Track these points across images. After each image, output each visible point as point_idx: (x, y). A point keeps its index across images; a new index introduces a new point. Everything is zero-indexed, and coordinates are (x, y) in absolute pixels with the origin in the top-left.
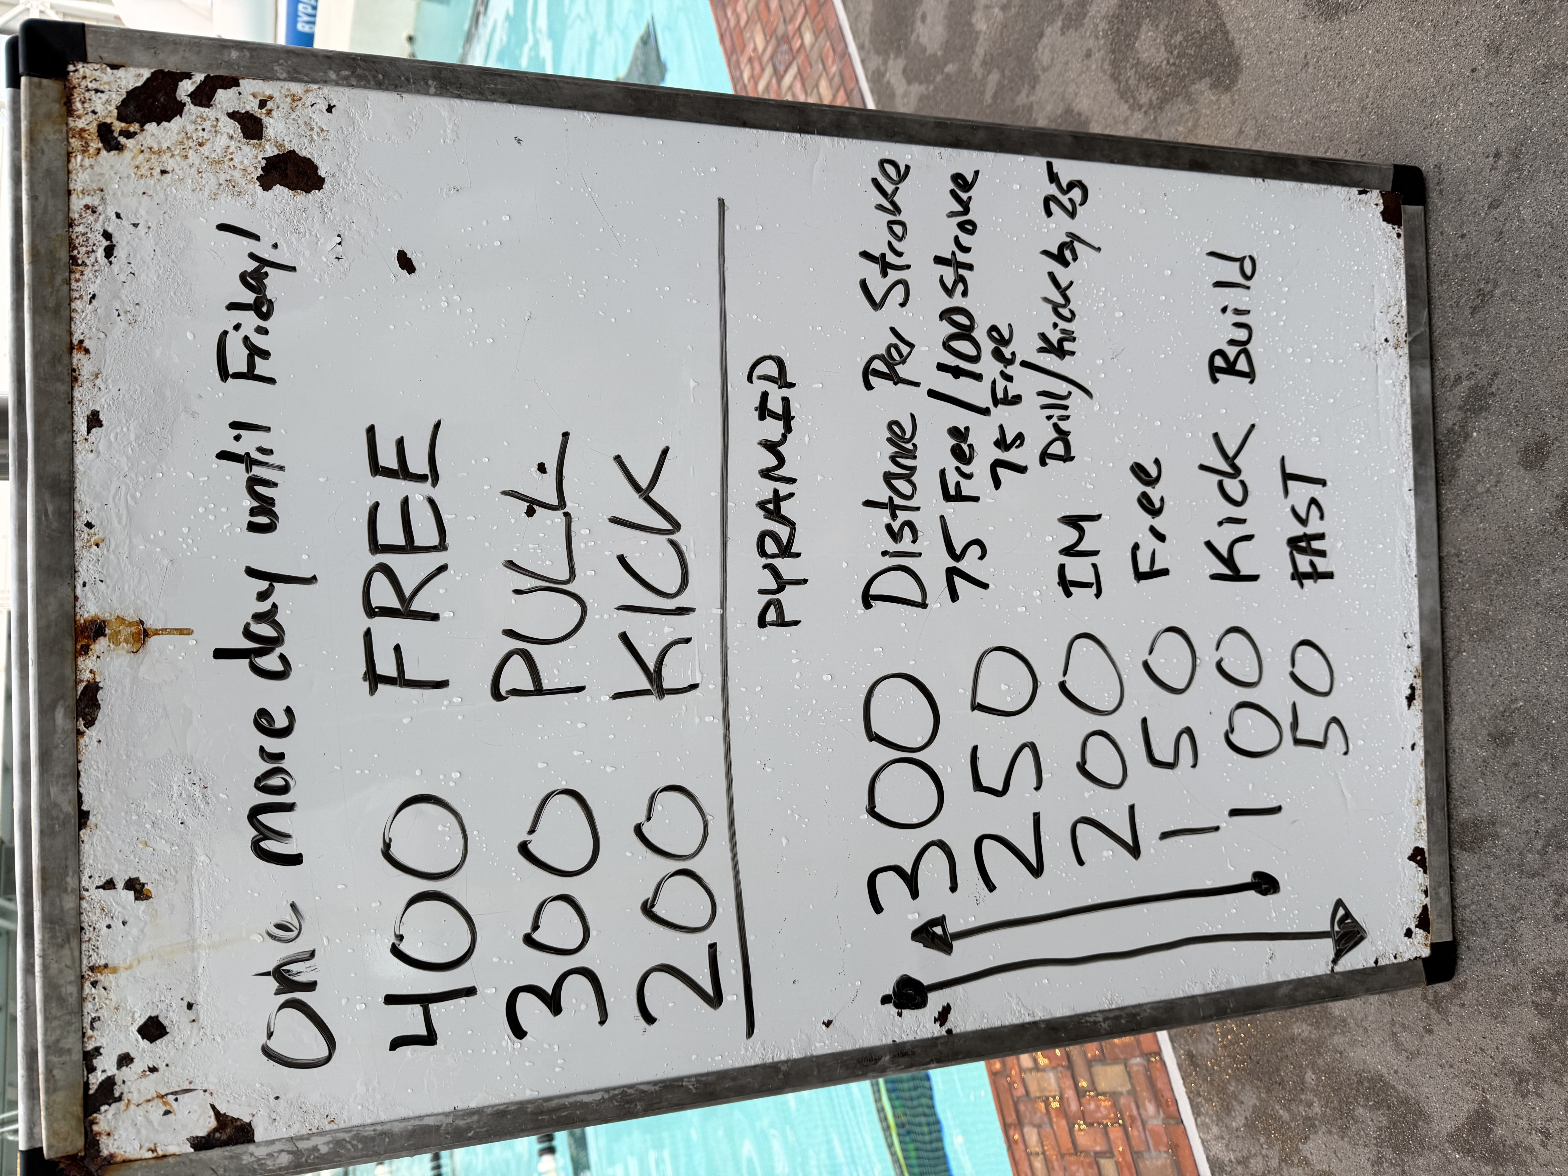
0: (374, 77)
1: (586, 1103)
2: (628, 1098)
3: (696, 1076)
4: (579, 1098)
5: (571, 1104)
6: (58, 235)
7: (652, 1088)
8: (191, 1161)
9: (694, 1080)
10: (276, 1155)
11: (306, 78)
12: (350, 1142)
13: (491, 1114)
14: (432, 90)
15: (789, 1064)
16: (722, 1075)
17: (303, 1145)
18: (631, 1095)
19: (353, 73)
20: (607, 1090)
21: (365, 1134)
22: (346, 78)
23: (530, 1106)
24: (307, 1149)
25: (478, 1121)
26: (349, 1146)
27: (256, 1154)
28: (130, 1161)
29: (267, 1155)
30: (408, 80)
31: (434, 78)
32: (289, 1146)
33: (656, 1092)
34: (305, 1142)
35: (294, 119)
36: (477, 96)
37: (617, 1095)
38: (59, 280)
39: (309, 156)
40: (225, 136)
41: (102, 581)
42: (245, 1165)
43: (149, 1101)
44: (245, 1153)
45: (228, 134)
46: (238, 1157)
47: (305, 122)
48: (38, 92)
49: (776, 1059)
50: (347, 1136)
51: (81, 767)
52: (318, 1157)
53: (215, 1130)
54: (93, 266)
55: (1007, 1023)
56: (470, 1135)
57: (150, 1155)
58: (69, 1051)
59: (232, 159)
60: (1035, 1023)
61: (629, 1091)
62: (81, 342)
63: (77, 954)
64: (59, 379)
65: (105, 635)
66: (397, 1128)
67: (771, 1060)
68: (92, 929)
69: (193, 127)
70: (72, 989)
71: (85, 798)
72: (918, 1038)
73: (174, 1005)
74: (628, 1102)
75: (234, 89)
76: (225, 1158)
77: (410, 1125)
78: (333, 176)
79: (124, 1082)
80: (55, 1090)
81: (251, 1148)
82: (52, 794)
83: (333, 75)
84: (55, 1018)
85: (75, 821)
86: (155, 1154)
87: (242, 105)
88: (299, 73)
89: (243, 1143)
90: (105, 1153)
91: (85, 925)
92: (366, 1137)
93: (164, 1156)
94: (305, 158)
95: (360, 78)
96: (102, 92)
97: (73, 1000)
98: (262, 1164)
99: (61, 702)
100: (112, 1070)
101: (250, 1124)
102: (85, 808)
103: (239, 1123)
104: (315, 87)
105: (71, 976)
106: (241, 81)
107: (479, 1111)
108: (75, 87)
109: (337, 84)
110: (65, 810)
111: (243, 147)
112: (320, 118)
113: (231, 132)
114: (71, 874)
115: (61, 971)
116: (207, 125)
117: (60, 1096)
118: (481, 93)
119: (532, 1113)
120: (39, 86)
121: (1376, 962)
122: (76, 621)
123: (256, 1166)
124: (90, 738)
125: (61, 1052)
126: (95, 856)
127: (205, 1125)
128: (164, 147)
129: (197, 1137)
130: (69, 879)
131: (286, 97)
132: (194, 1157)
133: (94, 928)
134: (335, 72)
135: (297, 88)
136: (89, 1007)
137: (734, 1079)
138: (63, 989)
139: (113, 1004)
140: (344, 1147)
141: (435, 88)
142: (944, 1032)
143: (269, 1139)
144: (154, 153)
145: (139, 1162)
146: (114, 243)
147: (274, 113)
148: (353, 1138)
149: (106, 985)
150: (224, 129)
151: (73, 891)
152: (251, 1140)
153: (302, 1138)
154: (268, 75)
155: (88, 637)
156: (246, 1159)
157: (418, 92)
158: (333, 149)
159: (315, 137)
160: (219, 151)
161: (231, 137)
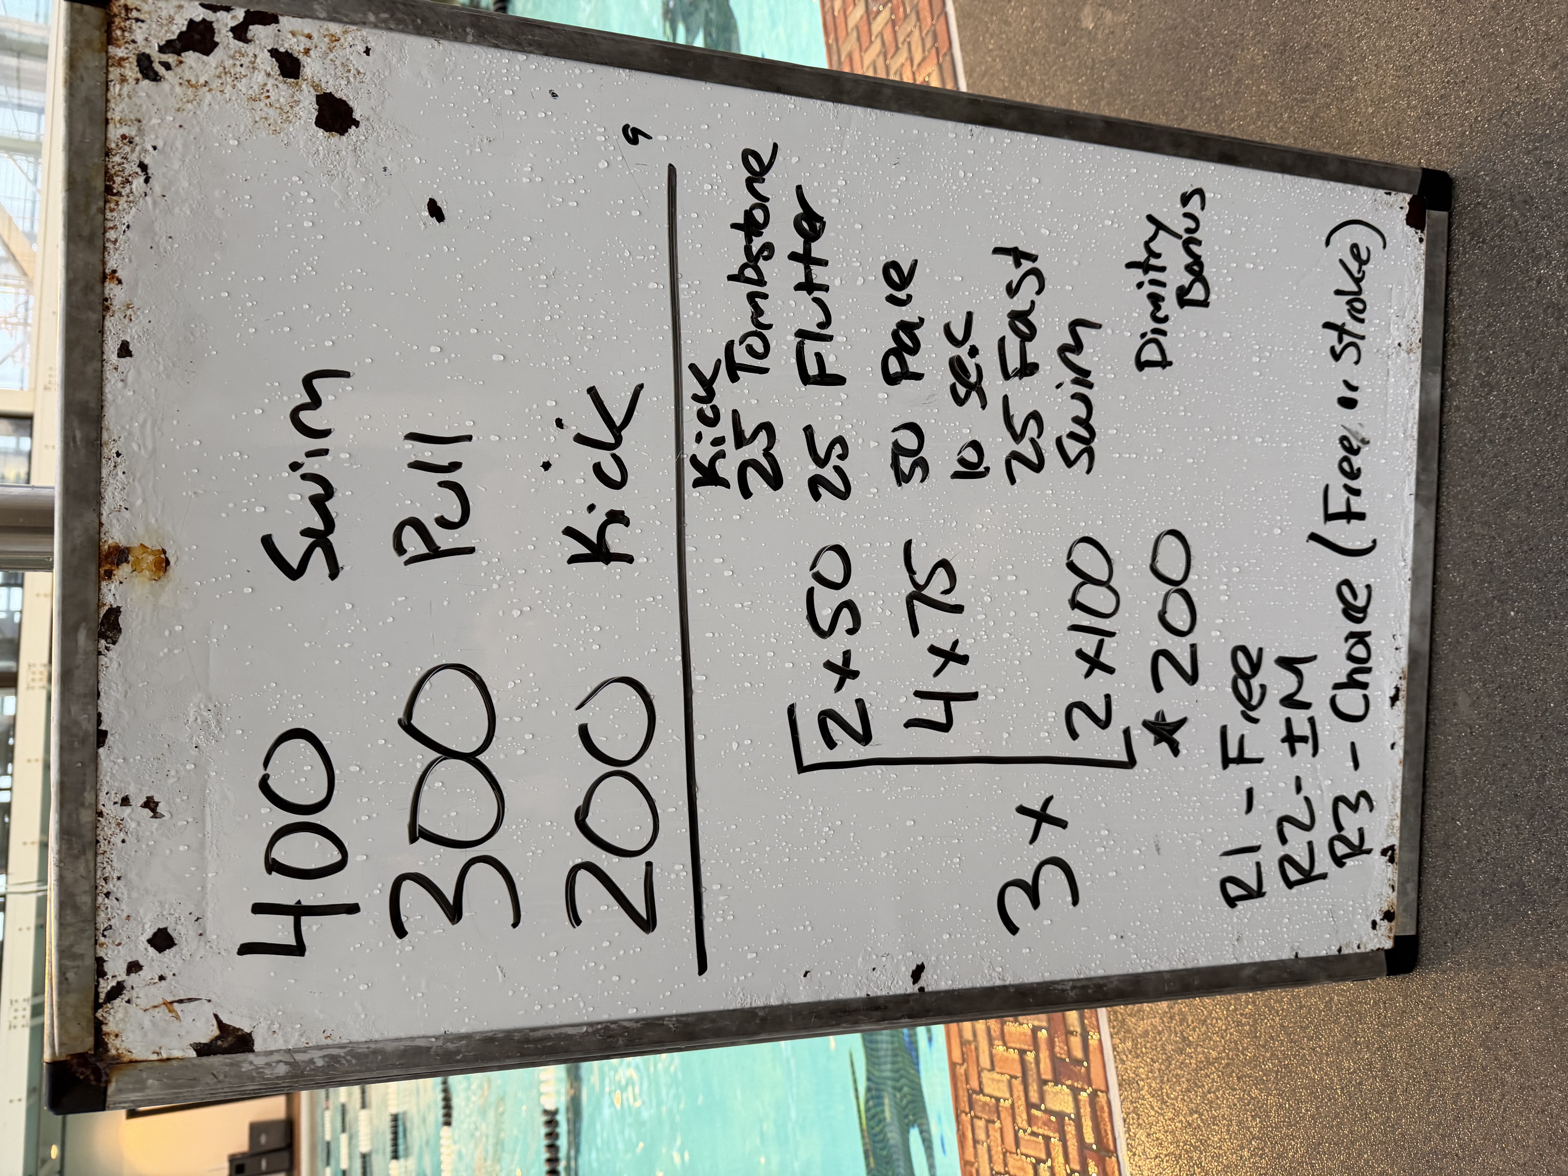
0: (414, 21)
1: (571, 1036)
2: (611, 1033)
3: (676, 1016)
4: (564, 1030)
5: (556, 1035)
6: (94, 164)
7: (635, 1025)
8: (194, 1065)
9: (674, 1019)
10: (274, 1064)
11: (345, 19)
12: (344, 1057)
13: (479, 1040)
14: (470, 38)
15: (766, 1010)
16: (702, 1017)
17: (299, 1057)
18: (613, 1030)
19: (392, 16)
20: (590, 1024)
21: (359, 1051)
22: (385, 21)
23: (517, 1034)
24: (303, 1062)
25: (467, 1046)
26: (344, 1062)
27: (255, 1063)
28: (136, 1062)
29: (267, 1064)
30: (446, 26)
31: (473, 26)
32: (287, 1058)
33: (638, 1029)
34: (302, 1054)
35: (331, 60)
36: (515, 47)
37: (600, 1029)
38: (94, 209)
39: (344, 98)
40: (263, 73)
41: (127, 509)
42: (245, 1072)
43: (155, 1007)
44: (245, 1061)
45: (266, 71)
46: (237, 1064)
47: (343, 63)
48: (79, 19)
49: (754, 1005)
50: (341, 1052)
51: (101, 687)
52: (313, 1070)
53: (217, 1038)
54: (128, 197)
55: (978, 986)
56: (458, 1058)
57: (155, 1057)
58: (82, 956)
59: (268, 97)
60: (1004, 988)
61: (613, 1026)
62: (114, 272)
63: (92, 865)
64: (91, 309)
65: (128, 563)
66: (390, 1047)
67: (749, 1006)
68: (106, 843)
69: (231, 62)
70: (86, 899)
71: (104, 718)
72: (891, 993)
73: (183, 919)
74: (610, 1037)
75: (274, 26)
76: (226, 1065)
77: (402, 1045)
78: (368, 119)
79: (132, 988)
80: (68, 992)
81: (251, 1056)
82: (73, 712)
83: (372, 18)
84: (70, 925)
85: (93, 739)
86: (160, 1057)
87: (280, 42)
88: (338, 13)
89: (243, 1052)
90: (113, 1052)
91: (100, 838)
92: (360, 1053)
93: (168, 1059)
94: (341, 100)
95: (399, 22)
96: (143, 21)
97: (86, 909)
98: (261, 1073)
99: (84, 624)
100: (122, 976)
101: (250, 1035)
102: (103, 727)
103: (240, 1033)
104: (355, 28)
105: (86, 886)
106: (280, 18)
107: (468, 1037)
108: (115, 15)
109: (376, 26)
110: (84, 728)
111: (280, 85)
112: (358, 61)
113: (269, 69)
114: (88, 788)
115: (76, 881)
116: (245, 61)
117: (72, 999)
118: (519, 44)
119: (519, 1041)
120: (81, 11)
121: (1340, 950)
122: (100, 546)
123: (255, 1074)
124: (111, 660)
125: (75, 957)
126: (112, 773)
127: (207, 1032)
128: (202, 81)
129: (200, 1043)
130: (86, 794)
131: (325, 36)
132: (196, 1062)
133: (109, 842)
134: (374, 14)
135: (335, 28)
136: (102, 916)
137: (713, 1021)
138: (78, 898)
139: (125, 915)
140: (338, 1062)
141: (473, 36)
142: (916, 989)
143: (269, 1049)
144: (192, 86)
145: (144, 1063)
146: (150, 175)
147: (312, 52)
148: (347, 1054)
149: (119, 895)
150: (262, 66)
151: (90, 805)
152: (251, 1050)
153: (298, 1051)
154: (308, 13)
155: (112, 563)
156: (246, 1067)
157: (456, 39)
158: (369, 93)
159: (352, 79)
160: (255, 87)
161: (269, 75)
